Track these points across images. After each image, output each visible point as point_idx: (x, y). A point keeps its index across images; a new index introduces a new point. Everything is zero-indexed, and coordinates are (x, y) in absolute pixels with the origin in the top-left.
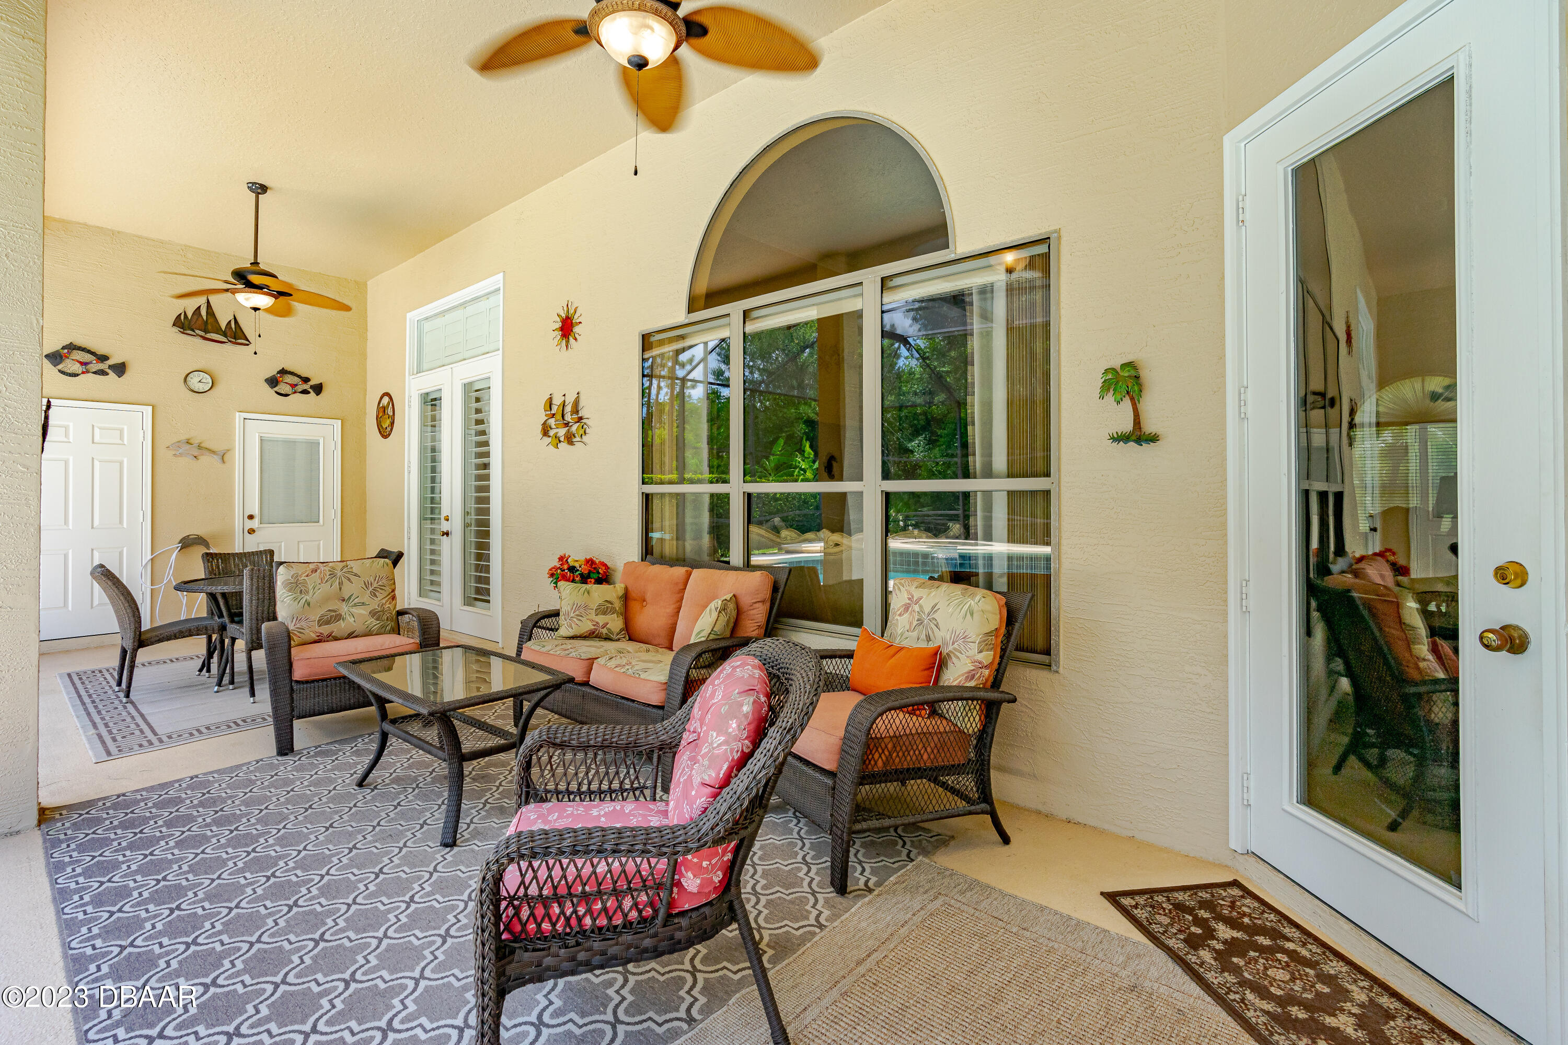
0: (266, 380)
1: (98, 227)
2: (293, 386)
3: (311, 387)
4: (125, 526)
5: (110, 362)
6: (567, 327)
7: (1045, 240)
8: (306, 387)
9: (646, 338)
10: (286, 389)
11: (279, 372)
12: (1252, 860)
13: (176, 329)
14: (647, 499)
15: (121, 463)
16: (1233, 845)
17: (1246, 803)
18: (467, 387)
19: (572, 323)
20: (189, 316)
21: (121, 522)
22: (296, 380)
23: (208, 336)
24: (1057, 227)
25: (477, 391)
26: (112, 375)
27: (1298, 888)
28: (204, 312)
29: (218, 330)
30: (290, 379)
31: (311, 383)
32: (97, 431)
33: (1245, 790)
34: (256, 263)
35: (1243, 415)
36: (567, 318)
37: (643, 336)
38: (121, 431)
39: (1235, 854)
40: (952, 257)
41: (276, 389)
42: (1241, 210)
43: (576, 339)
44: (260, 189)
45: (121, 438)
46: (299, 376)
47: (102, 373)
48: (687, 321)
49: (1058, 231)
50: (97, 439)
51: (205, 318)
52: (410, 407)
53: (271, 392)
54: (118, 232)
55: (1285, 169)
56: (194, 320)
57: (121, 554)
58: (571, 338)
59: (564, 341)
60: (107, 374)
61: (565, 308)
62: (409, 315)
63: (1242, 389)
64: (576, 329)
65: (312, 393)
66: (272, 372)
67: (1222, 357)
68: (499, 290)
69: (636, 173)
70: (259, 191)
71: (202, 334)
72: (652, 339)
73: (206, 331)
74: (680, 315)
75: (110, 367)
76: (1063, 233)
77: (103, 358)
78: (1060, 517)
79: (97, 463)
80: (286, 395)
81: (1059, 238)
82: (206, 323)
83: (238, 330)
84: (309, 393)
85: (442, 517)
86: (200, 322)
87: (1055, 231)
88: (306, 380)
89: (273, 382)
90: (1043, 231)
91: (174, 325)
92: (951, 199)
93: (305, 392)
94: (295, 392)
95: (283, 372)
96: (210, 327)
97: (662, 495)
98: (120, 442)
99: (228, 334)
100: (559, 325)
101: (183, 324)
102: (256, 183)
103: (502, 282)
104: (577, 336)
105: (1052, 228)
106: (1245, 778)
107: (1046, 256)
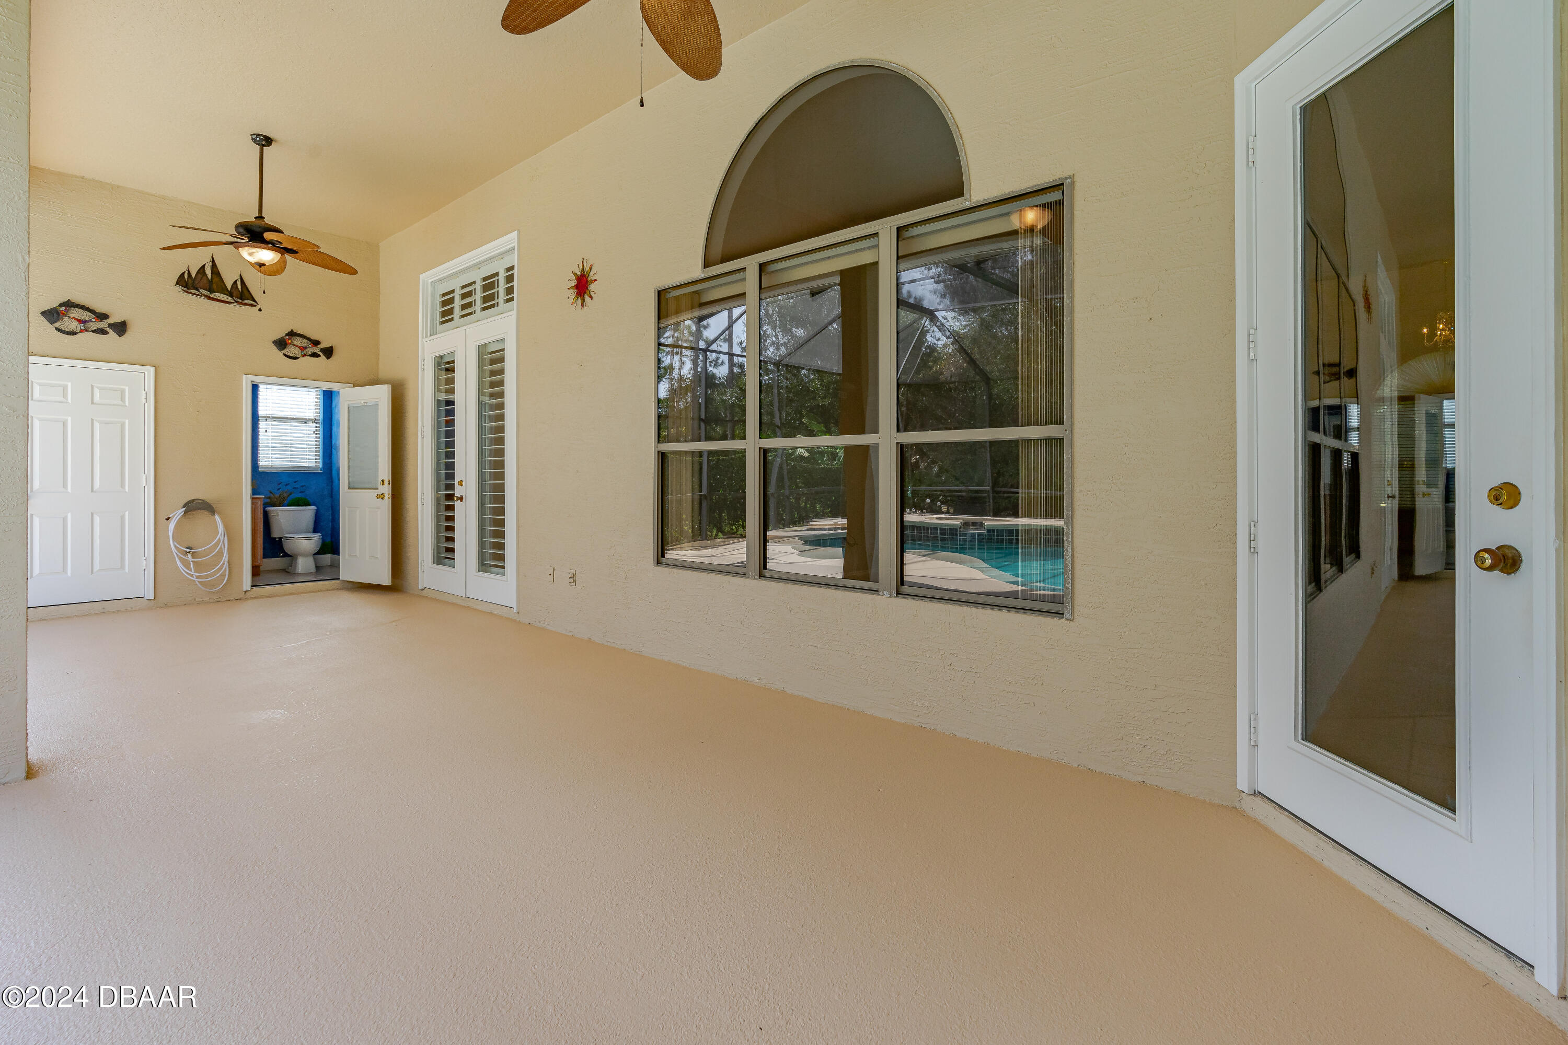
0: (275, 342)
1: (97, 181)
2: (303, 349)
3: (322, 350)
4: (127, 490)
5: (110, 321)
6: (582, 285)
7: (1058, 186)
8: (316, 350)
9: (663, 293)
10: (294, 351)
11: (287, 335)
12: (1258, 800)
13: (179, 288)
14: (663, 457)
15: (123, 425)
16: (1239, 787)
17: (1253, 743)
18: (482, 349)
19: (587, 280)
20: (193, 275)
21: (123, 485)
22: (305, 342)
23: (213, 295)
24: (1070, 173)
25: (491, 353)
26: (112, 334)
27: (1301, 824)
28: (208, 271)
29: (223, 290)
30: (299, 342)
31: (321, 346)
32: (97, 392)
33: (1253, 731)
34: (260, 217)
35: (1252, 357)
36: (583, 275)
37: (659, 292)
38: (123, 392)
39: (1243, 795)
40: (967, 204)
41: (284, 352)
42: (1251, 151)
43: (591, 297)
44: (265, 141)
45: (123, 399)
46: (309, 339)
47: (102, 332)
48: (702, 276)
49: (1071, 177)
50: (97, 398)
51: (209, 277)
52: (423, 370)
53: (279, 355)
54: (118, 187)
55: (1294, 108)
56: (198, 279)
57: (123, 518)
58: (586, 296)
59: (579, 299)
60: (107, 333)
61: (581, 266)
62: (421, 276)
63: (1252, 331)
64: (592, 287)
65: (323, 357)
66: (280, 333)
67: (1232, 300)
68: (512, 249)
69: (642, 105)
70: (264, 143)
71: (208, 293)
72: (669, 295)
73: (211, 291)
74: (696, 271)
75: (110, 326)
76: (1076, 179)
77: (103, 317)
78: (1073, 464)
79: (97, 425)
80: (295, 358)
81: (1073, 183)
82: (211, 282)
83: (245, 291)
84: (319, 356)
85: (456, 483)
86: (204, 281)
87: (1069, 177)
88: (316, 343)
89: (281, 344)
90: (1057, 177)
91: (177, 283)
92: (966, 146)
93: (315, 355)
94: (305, 355)
95: (292, 334)
96: (214, 286)
97: (678, 453)
98: (123, 404)
99: (234, 295)
100: (574, 283)
101: (187, 283)
102: (260, 135)
103: (516, 238)
104: (592, 294)
105: (1066, 174)
106: (1252, 718)
107: (1060, 203)
